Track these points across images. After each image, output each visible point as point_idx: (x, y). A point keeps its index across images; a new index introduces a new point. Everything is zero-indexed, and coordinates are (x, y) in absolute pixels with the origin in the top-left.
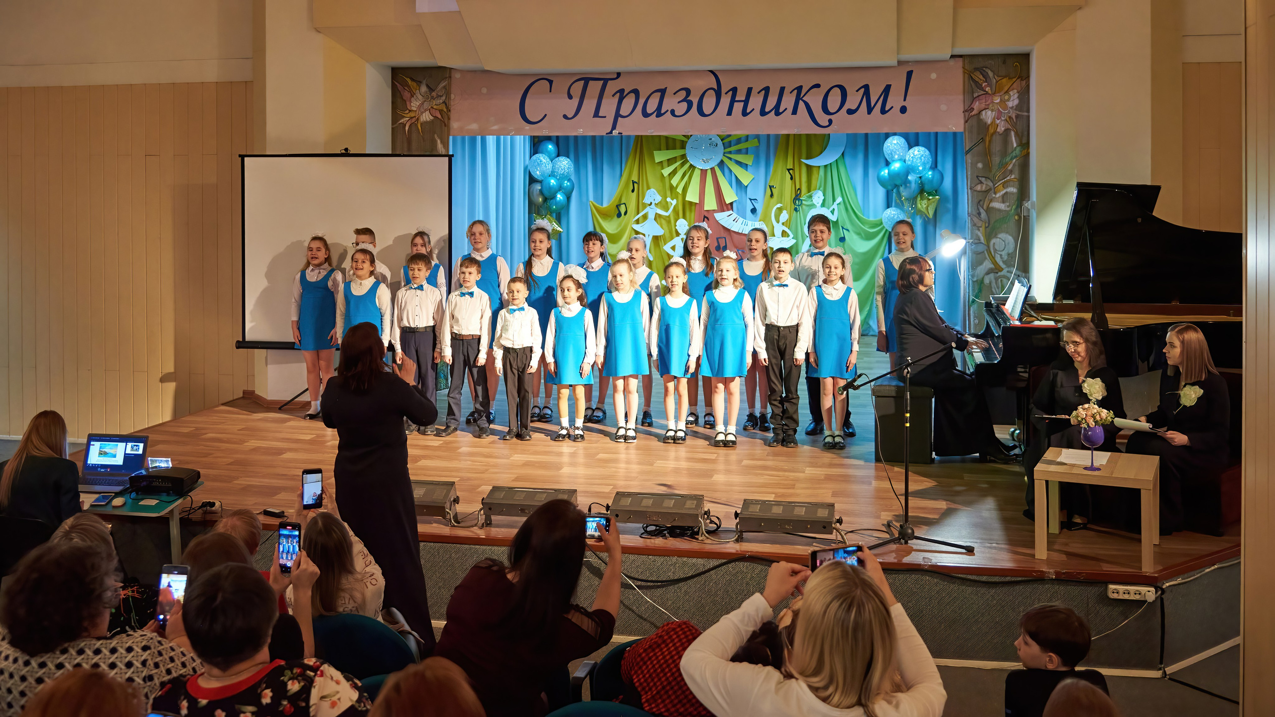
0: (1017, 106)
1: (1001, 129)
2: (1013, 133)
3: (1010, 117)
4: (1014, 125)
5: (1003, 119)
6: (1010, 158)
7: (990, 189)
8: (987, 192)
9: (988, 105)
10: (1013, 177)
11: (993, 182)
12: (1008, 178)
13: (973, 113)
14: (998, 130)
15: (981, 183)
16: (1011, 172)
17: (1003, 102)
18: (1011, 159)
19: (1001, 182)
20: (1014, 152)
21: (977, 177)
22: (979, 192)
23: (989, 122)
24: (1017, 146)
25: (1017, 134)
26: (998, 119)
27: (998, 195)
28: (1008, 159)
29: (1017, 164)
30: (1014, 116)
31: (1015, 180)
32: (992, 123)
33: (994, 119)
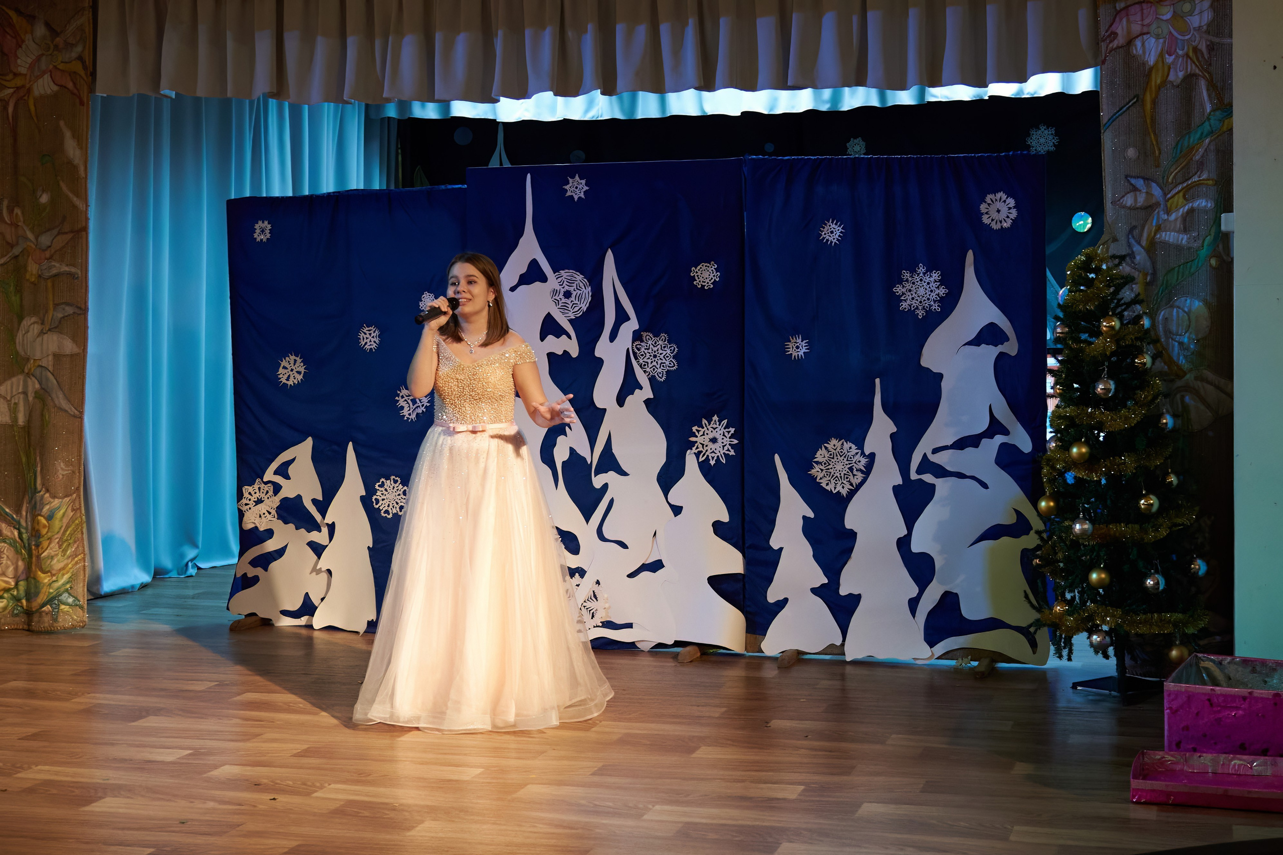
0: (1207, 25)
1: (1177, 76)
2: (1203, 84)
3: (1195, 50)
4: (1205, 67)
5: (1180, 52)
6: (1198, 135)
7: (1158, 204)
8: (1149, 208)
9: (1149, 25)
10: (1204, 176)
11: (1161, 188)
12: (1195, 179)
13: (1115, 44)
14: (1171, 77)
15: (1135, 189)
16: (1201, 165)
17: (1179, 17)
18: (1200, 138)
19: (1179, 189)
20: (1207, 123)
21: (1126, 177)
22: (1130, 208)
23: (1151, 60)
24: (1213, 110)
25: (1208, 84)
26: (1170, 55)
27: (1173, 217)
28: (1194, 137)
29: (1212, 147)
30: (1203, 47)
31: (1210, 182)
32: (1156, 63)
33: (1161, 55)
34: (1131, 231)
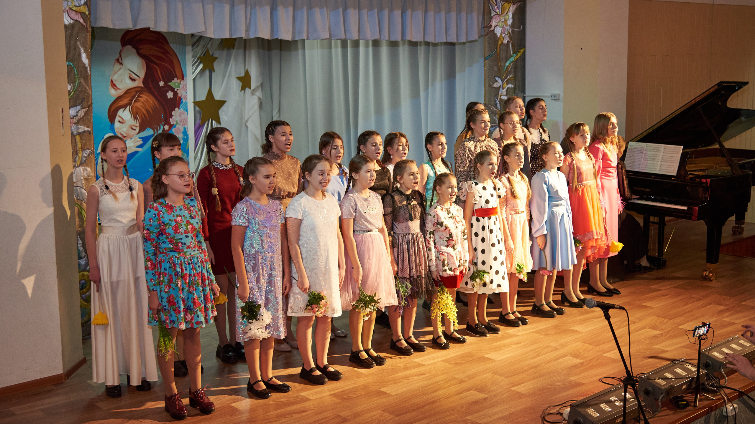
0: (512, 23)
1: (505, 41)
2: (510, 44)
3: (509, 33)
4: (511, 38)
5: (506, 33)
6: (509, 62)
7: (500, 86)
8: (499, 88)
9: (498, 23)
10: (511, 76)
11: (501, 81)
12: (509, 77)
13: (491, 29)
14: (504, 42)
15: (496, 81)
16: (509, 73)
17: (506, 21)
19: (506, 80)
20: (511, 58)
21: (494, 77)
22: (495, 88)
23: (499, 35)
24: (513, 53)
25: (512, 45)
26: (503, 34)
27: (504, 91)
29: (513, 66)
30: (510, 31)
31: (513, 78)
32: (500, 36)
33: (501, 34)
34: (496, 96)
